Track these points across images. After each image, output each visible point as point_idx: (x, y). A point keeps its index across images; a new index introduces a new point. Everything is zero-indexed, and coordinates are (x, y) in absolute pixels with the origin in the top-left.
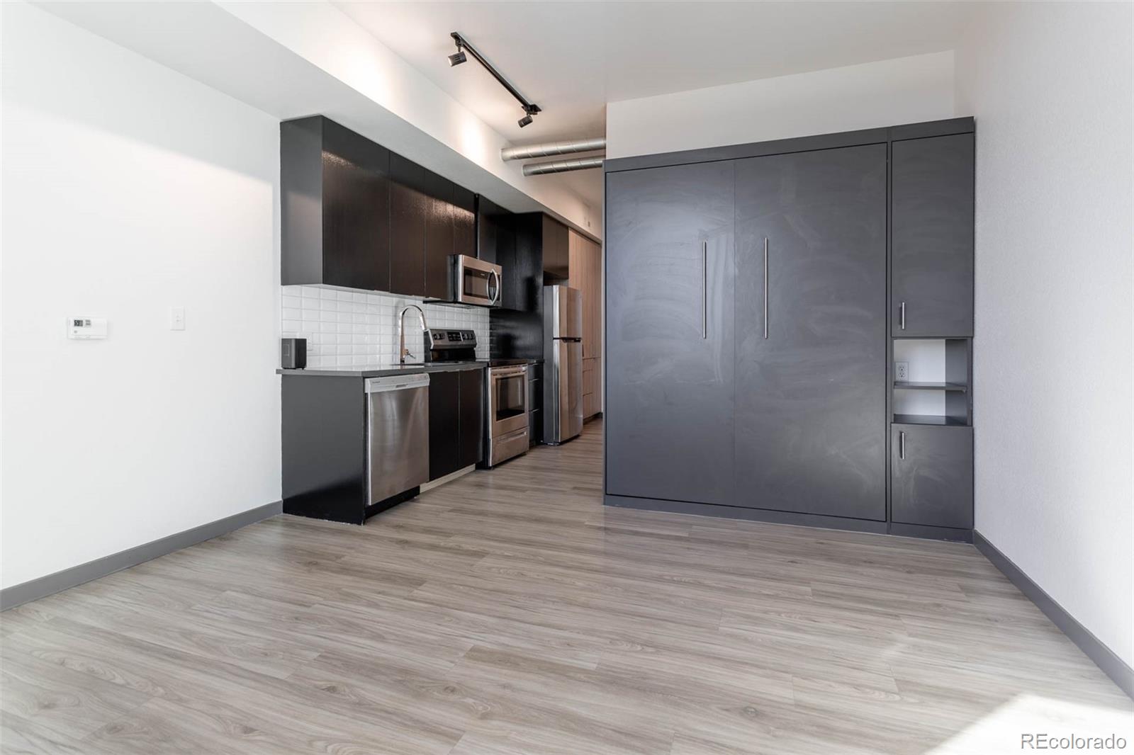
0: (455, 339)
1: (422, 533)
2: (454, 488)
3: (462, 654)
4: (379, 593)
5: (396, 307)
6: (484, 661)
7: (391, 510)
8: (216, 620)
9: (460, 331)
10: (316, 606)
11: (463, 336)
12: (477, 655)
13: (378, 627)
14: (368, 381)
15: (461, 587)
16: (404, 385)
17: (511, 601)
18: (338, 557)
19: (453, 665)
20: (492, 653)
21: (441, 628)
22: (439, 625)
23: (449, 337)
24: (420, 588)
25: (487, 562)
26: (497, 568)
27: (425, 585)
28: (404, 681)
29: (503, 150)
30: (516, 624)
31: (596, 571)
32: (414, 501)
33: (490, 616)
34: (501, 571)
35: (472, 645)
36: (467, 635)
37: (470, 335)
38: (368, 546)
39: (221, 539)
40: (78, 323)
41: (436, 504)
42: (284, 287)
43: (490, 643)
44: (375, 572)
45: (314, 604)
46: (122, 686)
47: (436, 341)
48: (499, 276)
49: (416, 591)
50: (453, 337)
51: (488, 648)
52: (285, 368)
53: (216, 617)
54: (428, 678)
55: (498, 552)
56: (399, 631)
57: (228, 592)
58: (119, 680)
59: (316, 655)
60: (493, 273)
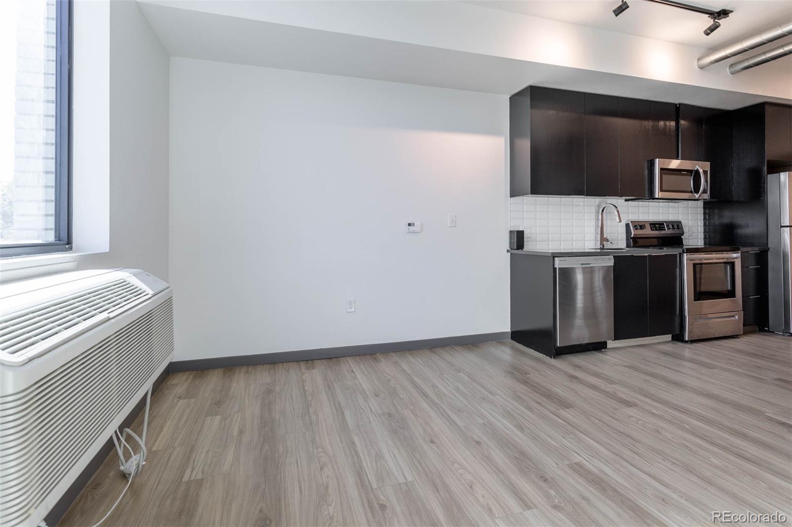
0: (658, 228)
1: (592, 375)
2: (641, 350)
3: (566, 462)
4: (537, 403)
5: (599, 206)
6: (580, 475)
7: (579, 354)
8: (449, 385)
9: (665, 222)
10: (497, 396)
11: (667, 226)
12: (578, 469)
13: (524, 422)
14: (556, 259)
15: (597, 421)
16: (589, 264)
17: (632, 446)
18: (526, 373)
19: (556, 466)
20: (589, 472)
21: (564, 440)
22: (564, 438)
23: (651, 228)
24: (566, 410)
25: (631, 411)
26: (637, 418)
27: (571, 409)
28: (519, 459)
29: (699, 59)
30: (625, 464)
31: (744, 458)
32: (601, 352)
33: (606, 448)
34: (639, 422)
35: (579, 461)
36: (578, 452)
37: (677, 225)
38: (548, 373)
39: (473, 346)
40: (410, 225)
41: (616, 358)
42: (512, 198)
43: (594, 466)
44: (543, 389)
45: (497, 395)
46: (401, 399)
47: (636, 231)
48: (705, 172)
49: (562, 411)
50: (656, 227)
51: (589, 468)
52: (512, 249)
53: (449, 383)
54: (534, 465)
55: (647, 407)
56: (535, 430)
57: (462, 374)
58: (401, 396)
59: (481, 421)
60: (698, 169)
